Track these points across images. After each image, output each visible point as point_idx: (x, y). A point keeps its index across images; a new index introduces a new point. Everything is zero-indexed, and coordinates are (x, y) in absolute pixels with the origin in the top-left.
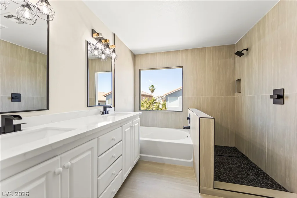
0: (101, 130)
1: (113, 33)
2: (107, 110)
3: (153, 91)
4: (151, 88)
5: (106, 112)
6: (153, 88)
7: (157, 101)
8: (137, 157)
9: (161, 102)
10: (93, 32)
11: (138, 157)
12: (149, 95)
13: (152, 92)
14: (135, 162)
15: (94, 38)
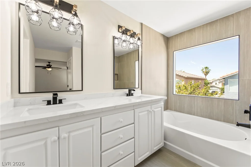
0: (102, 111)
1: (140, 23)
2: (132, 93)
3: (207, 73)
4: (204, 70)
5: (131, 94)
6: (207, 70)
7: (214, 84)
8: (160, 143)
9: (220, 86)
10: (119, 27)
11: (161, 145)
12: (200, 77)
13: (206, 75)
14: (156, 149)
15: (120, 32)
